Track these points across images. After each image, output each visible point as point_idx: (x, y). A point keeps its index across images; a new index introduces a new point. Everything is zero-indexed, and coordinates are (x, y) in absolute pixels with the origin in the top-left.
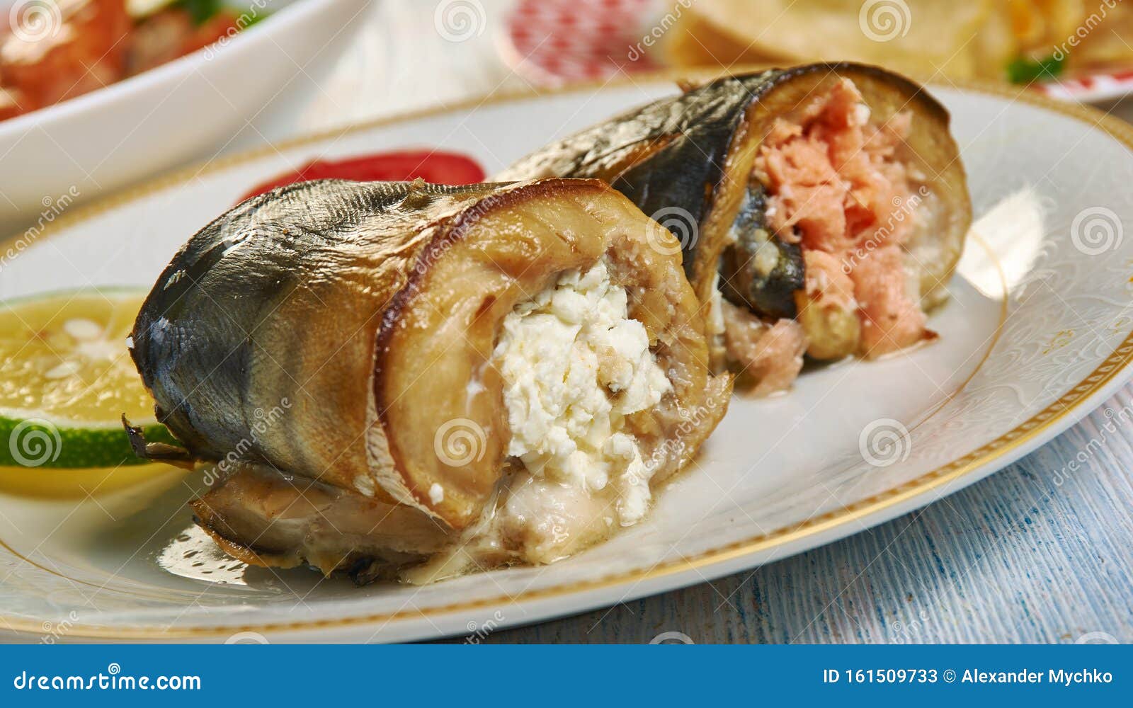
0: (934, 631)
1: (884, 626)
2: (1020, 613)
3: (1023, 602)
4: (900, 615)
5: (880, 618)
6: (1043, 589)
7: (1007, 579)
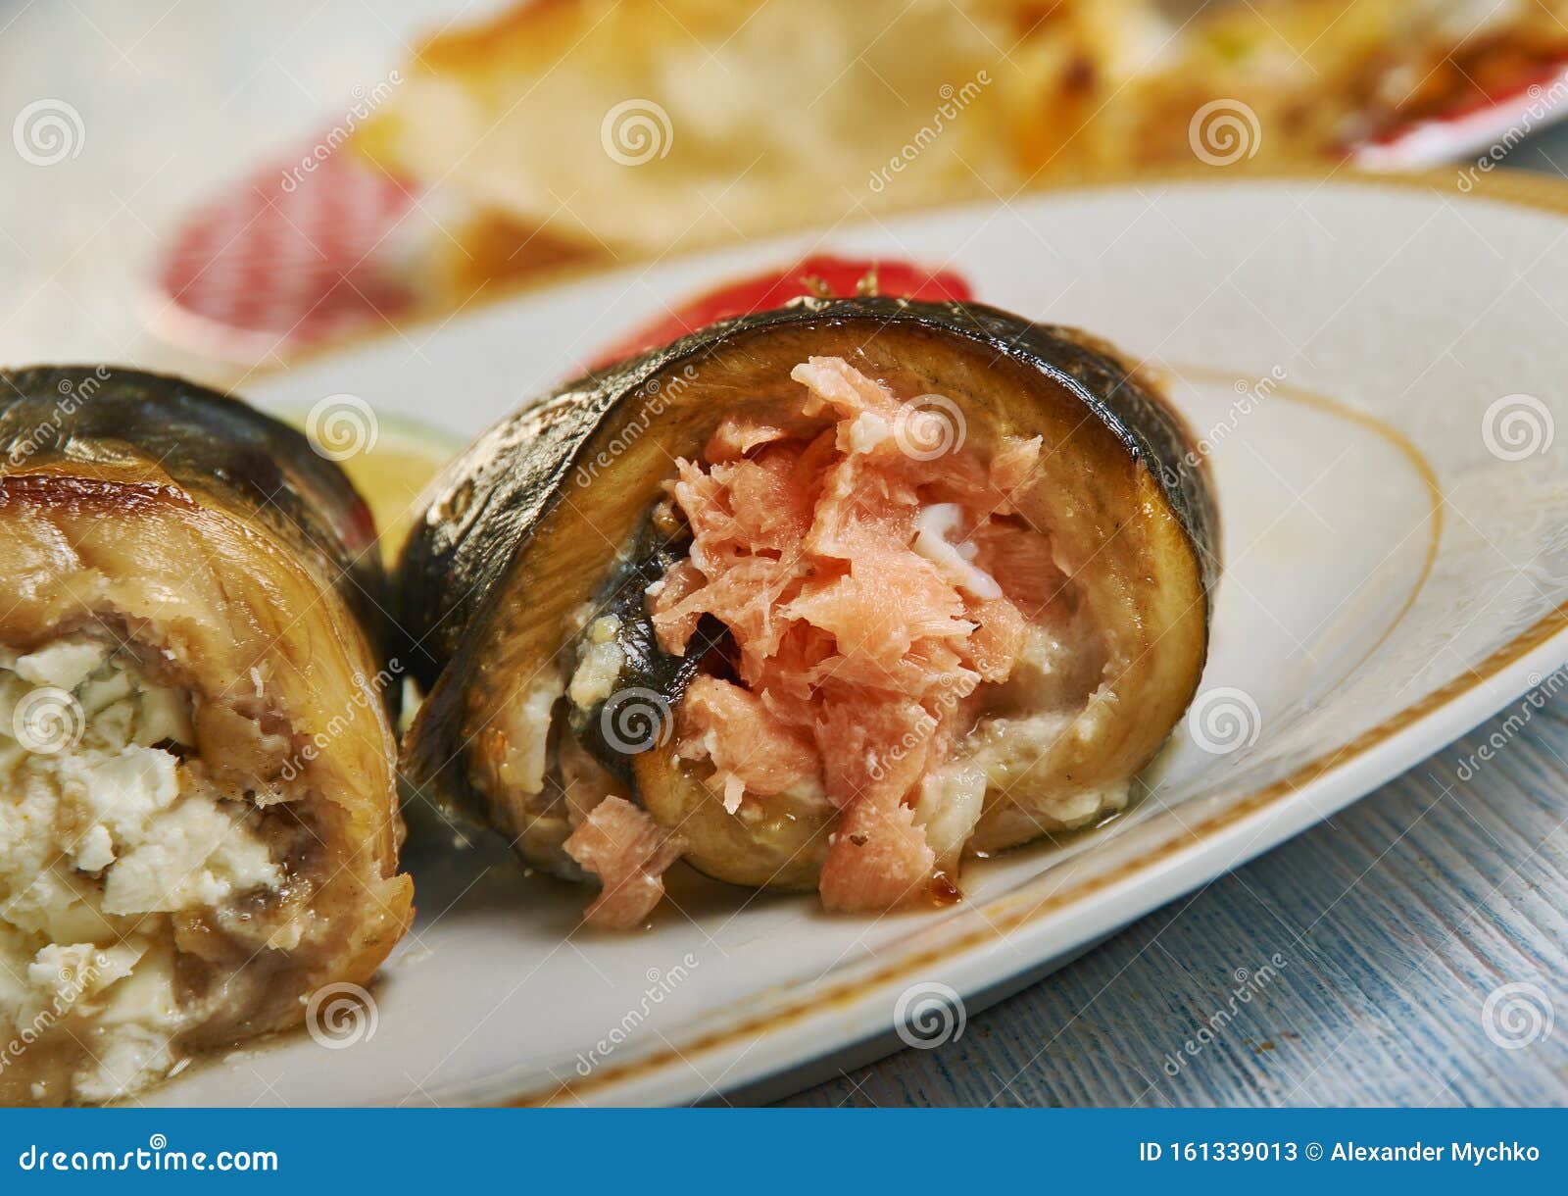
0: (1037, 1073)
1: (949, 1080)
2: (1181, 1025)
3: (1183, 1008)
4: (975, 1060)
5: (940, 1070)
6: (1214, 985)
7: (1149, 979)
